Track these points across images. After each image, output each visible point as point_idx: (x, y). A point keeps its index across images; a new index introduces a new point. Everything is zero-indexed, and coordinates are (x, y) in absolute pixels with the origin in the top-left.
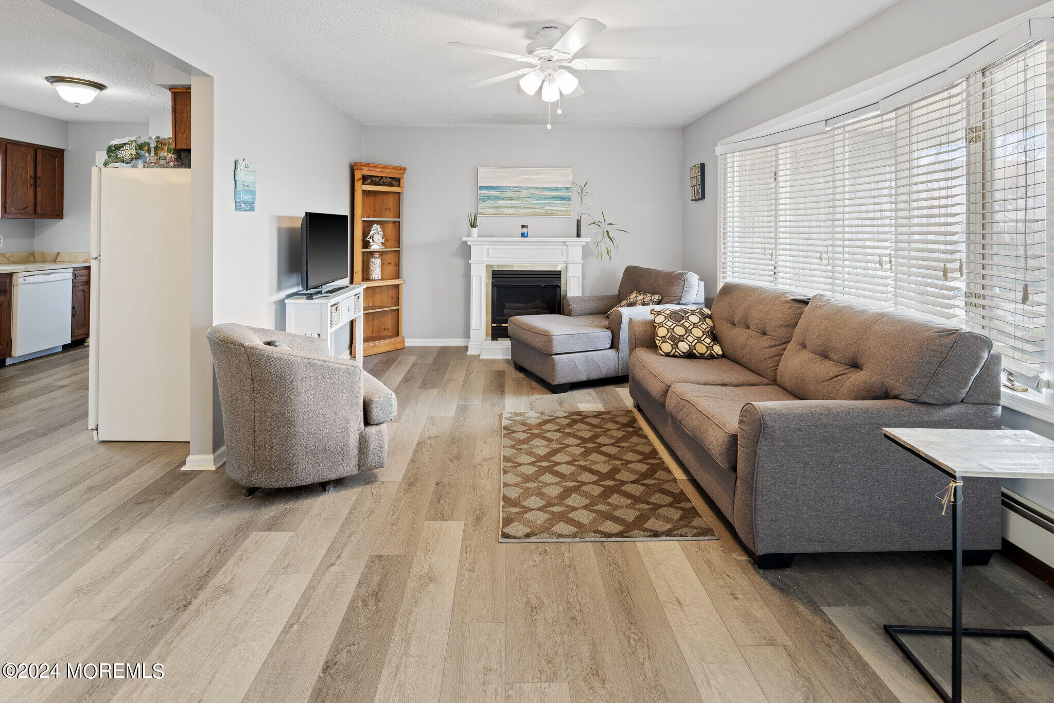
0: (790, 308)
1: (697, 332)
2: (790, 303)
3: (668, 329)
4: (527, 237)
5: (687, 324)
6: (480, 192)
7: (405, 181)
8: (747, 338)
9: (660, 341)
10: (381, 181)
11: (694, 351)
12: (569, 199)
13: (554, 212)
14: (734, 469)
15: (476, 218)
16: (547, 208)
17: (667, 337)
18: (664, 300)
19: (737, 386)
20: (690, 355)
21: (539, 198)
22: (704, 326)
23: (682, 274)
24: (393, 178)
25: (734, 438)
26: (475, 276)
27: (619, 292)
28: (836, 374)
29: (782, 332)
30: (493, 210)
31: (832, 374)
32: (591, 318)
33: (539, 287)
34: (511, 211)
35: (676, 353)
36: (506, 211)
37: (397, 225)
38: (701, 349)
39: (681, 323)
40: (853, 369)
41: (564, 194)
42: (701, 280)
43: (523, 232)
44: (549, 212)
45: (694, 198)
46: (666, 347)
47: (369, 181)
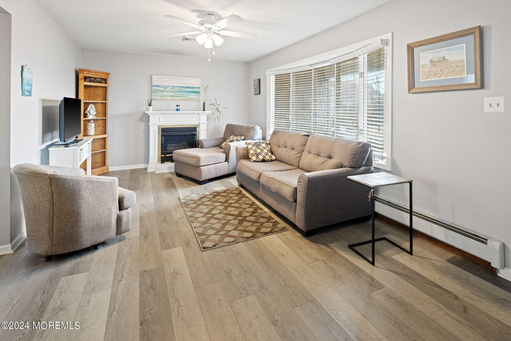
0: (303, 138)
1: (265, 151)
2: (303, 136)
3: (254, 150)
4: (179, 111)
5: (261, 148)
6: (153, 88)
7: (109, 81)
8: (286, 151)
9: (251, 156)
10: (96, 80)
11: (265, 159)
12: (199, 92)
13: (192, 99)
14: (295, 201)
15: (151, 101)
16: (188, 97)
17: (254, 154)
18: (246, 139)
19: (286, 170)
20: (264, 161)
21: (184, 92)
22: (268, 148)
23: (254, 127)
24: (102, 79)
25: (296, 189)
26: (152, 131)
27: (224, 136)
28: (324, 161)
29: (300, 148)
30: (160, 97)
31: (322, 162)
32: (213, 148)
33: (186, 135)
34: (170, 98)
35: (258, 160)
36: (167, 98)
37: (105, 105)
38: (267, 158)
39: (259, 147)
40: (329, 159)
41: (197, 90)
42: (261, 129)
43: (177, 108)
44: (189, 99)
45: (255, 94)
46: (254, 158)
47: (88, 80)
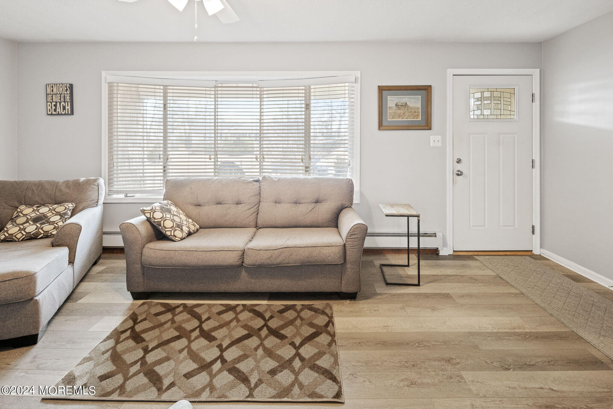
0: (253, 185)
5: (175, 213)
8: (224, 210)
11: (190, 229)
14: (345, 261)
17: (175, 226)
18: (80, 206)
20: (190, 234)
23: (94, 180)
25: (344, 246)
35: (186, 235)
39: (172, 213)
40: (317, 204)
45: (54, 114)
46: (178, 234)
